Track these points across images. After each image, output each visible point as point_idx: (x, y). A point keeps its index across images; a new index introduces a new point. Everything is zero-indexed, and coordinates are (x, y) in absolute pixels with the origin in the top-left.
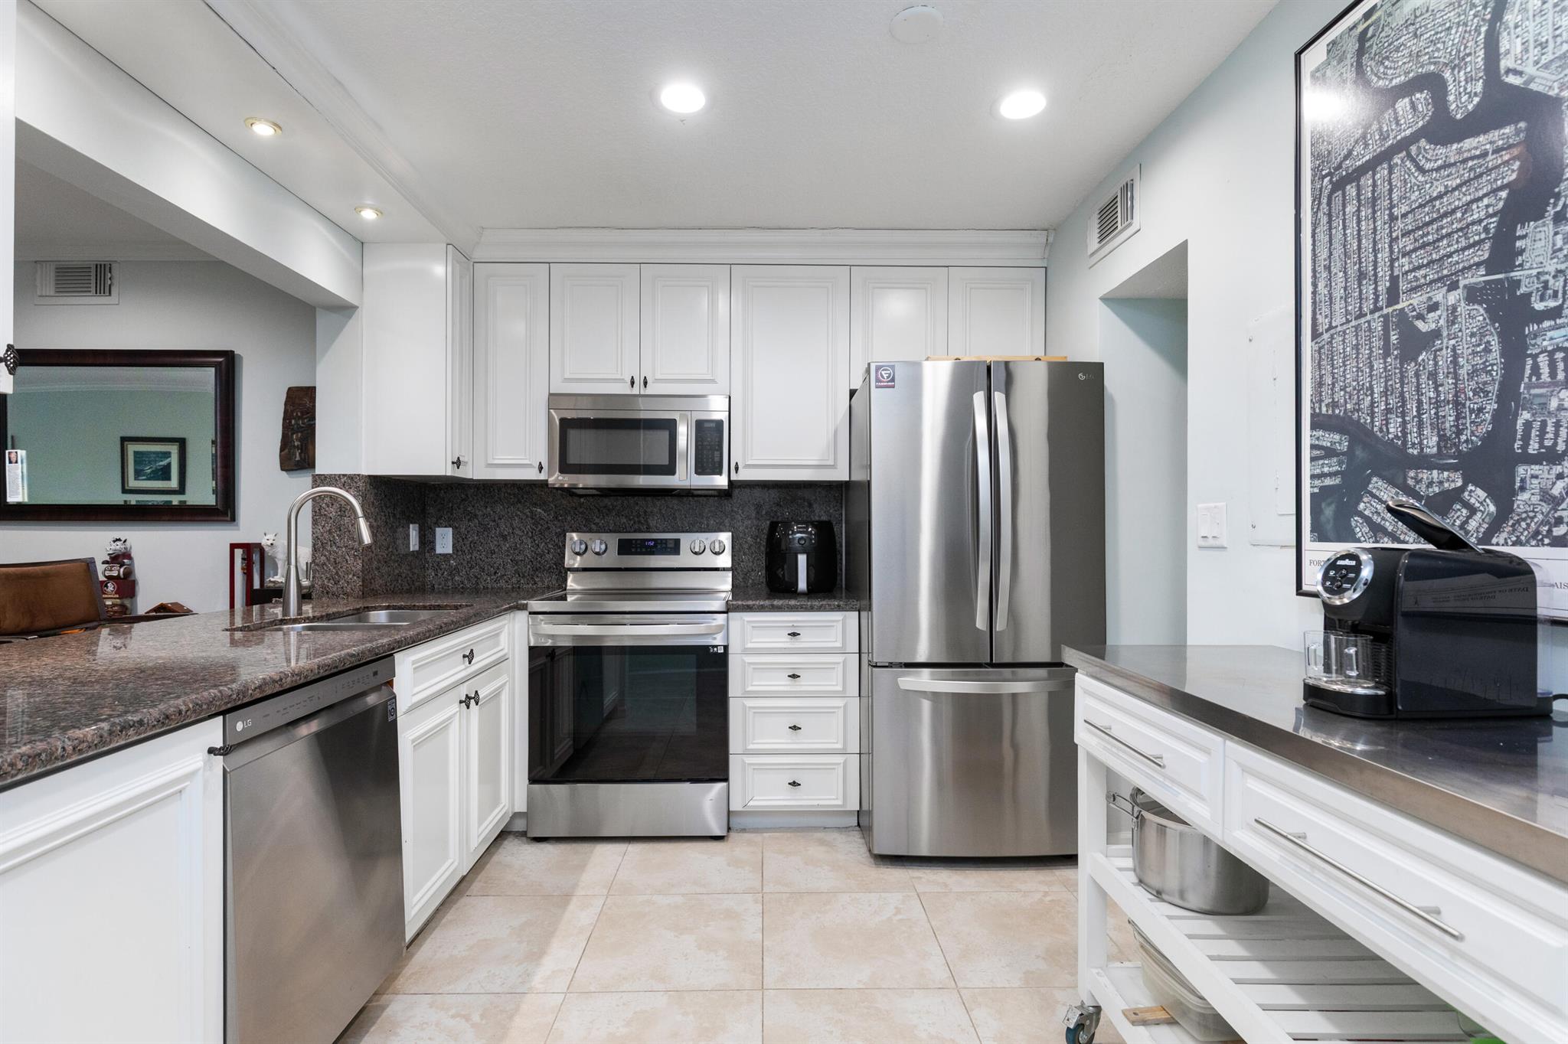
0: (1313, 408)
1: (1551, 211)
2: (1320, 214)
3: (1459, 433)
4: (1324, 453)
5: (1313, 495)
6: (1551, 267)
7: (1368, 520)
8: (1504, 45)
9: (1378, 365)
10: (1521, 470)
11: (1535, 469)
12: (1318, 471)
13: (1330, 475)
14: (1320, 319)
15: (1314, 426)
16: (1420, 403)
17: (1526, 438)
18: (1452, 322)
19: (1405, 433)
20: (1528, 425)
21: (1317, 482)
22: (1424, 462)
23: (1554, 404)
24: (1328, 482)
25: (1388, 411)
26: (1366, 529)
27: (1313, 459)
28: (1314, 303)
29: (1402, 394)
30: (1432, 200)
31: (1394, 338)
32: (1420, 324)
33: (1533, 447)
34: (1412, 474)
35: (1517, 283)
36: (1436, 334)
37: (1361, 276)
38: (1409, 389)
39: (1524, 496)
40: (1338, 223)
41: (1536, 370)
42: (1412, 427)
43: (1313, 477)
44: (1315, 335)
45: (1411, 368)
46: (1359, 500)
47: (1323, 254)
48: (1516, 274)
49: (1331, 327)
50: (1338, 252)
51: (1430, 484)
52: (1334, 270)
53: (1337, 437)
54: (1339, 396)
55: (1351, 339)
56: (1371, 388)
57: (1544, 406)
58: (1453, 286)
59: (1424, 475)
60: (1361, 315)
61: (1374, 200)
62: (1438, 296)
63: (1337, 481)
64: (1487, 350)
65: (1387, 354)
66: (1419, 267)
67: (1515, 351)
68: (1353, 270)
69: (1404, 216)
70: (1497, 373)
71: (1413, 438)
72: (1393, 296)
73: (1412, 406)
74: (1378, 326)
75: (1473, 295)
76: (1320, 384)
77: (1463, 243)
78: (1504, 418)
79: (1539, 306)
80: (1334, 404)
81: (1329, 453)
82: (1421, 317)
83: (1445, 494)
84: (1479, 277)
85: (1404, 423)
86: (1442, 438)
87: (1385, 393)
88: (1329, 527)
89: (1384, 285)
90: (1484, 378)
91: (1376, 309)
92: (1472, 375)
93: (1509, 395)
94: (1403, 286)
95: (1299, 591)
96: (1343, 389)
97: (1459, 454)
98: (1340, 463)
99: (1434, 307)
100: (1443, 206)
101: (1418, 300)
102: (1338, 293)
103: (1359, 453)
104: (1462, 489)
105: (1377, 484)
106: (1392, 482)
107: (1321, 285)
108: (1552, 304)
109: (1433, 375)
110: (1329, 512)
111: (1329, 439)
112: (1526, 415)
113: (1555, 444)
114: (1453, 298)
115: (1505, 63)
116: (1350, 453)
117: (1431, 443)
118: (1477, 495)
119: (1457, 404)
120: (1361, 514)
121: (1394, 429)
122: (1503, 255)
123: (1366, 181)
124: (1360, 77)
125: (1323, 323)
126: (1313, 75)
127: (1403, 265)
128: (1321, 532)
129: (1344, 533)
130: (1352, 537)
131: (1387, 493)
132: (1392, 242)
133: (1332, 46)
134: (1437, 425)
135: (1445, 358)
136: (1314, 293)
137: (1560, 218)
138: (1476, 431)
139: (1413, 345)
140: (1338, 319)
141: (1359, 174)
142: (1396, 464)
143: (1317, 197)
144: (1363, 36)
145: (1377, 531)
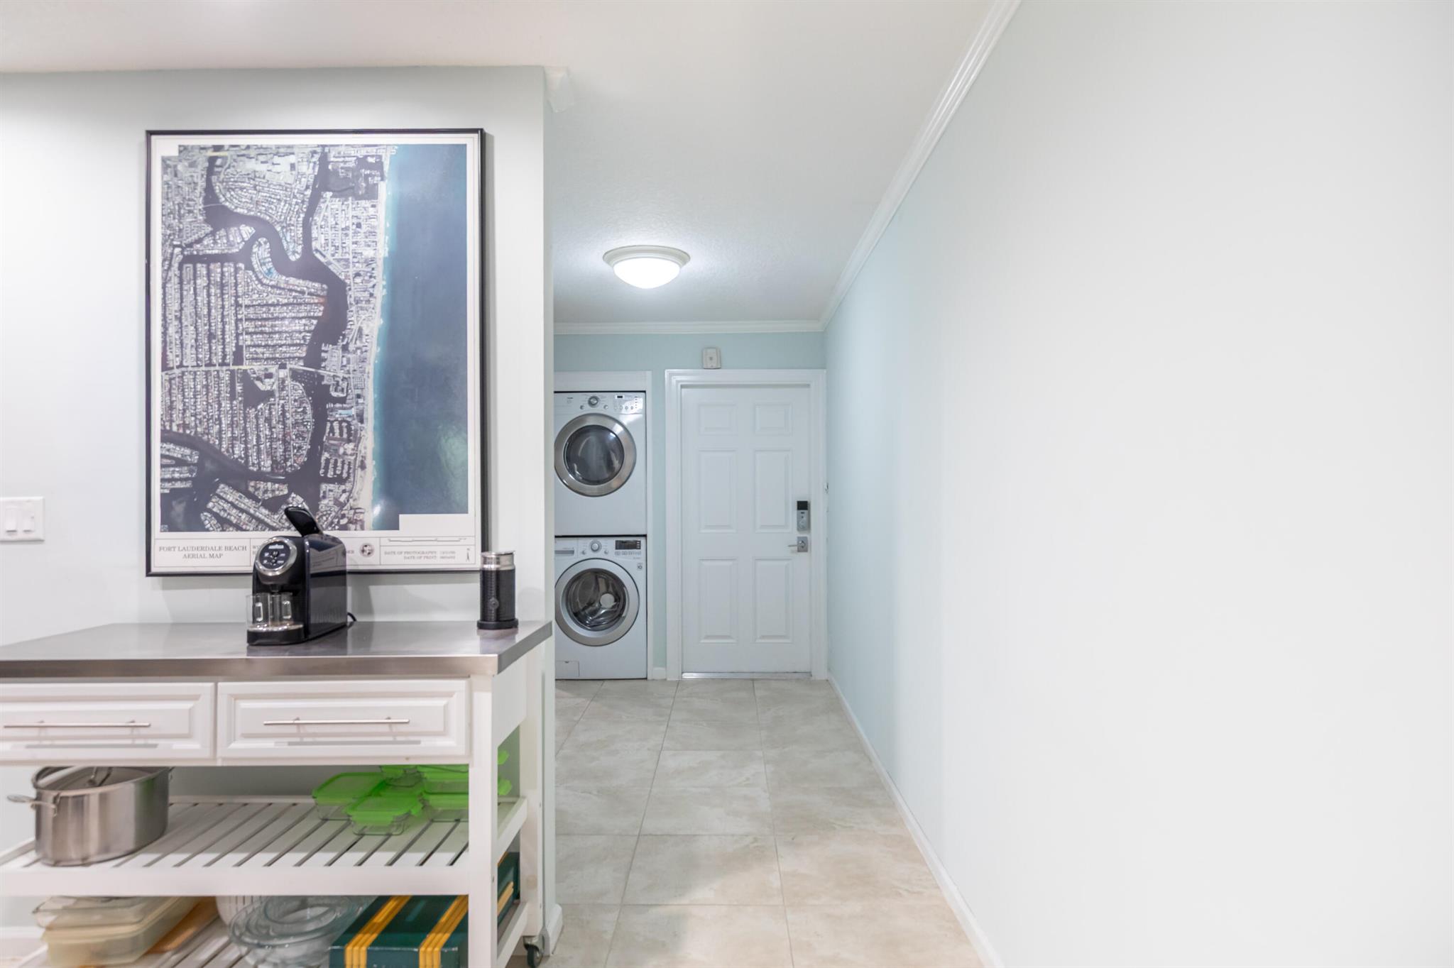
0: (163, 425)
1: (341, 343)
2: (170, 274)
3: (286, 460)
4: (171, 462)
5: (163, 495)
6: (341, 374)
7: (216, 515)
8: (315, 234)
9: (226, 405)
10: (324, 487)
11: (331, 486)
12: (168, 476)
13: (181, 480)
14: (170, 356)
15: (164, 440)
16: (258, 437)
17: (326, 468)
18: (282, 388)
19: (247, 456)
20: (327, 461)
21: (168, 485)
22: (260, 476)
23: (341, 451)
24: (178, 485)
25: (233, 438)
26: (214, 522)
27: (163, 466)
28: (164, 342)
29: (245, 428)
30: (267, 305)
31: (239, 388)
32: (259, 384)
33: (330, 475)
34: (252, 484)
35: (322, 378)
36: (270, 394)
37: (211, 336)
38: (251, 427)
39: (324, 502)
40: (188, 288)
41: (332, 430)
42: (253, 452)
43: (163, 480)
44: (165, 367)
45: (252, 412)
46: (209, 500)
47: (174, 307)
48: (321, 372)
49: (181, 366)
50: (188, 310)
51: (266, 491)
52: (185, 323)
53: (188, 451)
54: (190, 420)
55: (201, 379)
56: (219, 419)
57: (336, 451)
58: (283, 366)
59: (262, 485)
60: (210, 364)
61: (222, 286)
62: (273, 369)
63: (188, 485)
64: (304, 412)
65: (233, 397)
66: (259, 346)
67: (321, 417)
68: (203, 329)
69: (248, 307)
70: (310, 427)
71: (253, 459)
72: (238, 359)
73: (253, 439)
74: (226, 376)
75: (295, 375)
76: (171, 407)
77: (289, 342)
78: (314, 455)
79: (334, 394)
80: (185, 426)
81: (180, 462)
82: (258, 379)
83: (276, 498)
84: (300, 366)
85: (246, 449)
86: (274, 462)
87: (231, 425)
88: (180, 520)
89: (231, 349)
90: (302, 428)
91: (223, 364)
92: (296, 424)
93: (317, 442)
94: (246, 354)
95: (149, 573)
96: (195, 415)
97: (286, 474)
98: (191, 472)
99: (269, 376)
100: (276, 312)
101: (257, 368)
102: (189, 341)
103: (209, 466)
104: (288, 496)
105: (223, 489)
106: (236, 488)
107: (171, 330)
108: (341, 395)
109: (268, 420)
110: (179, 508)
111: (178, 452)
112: (326, 455)
113: (342, 473)
114: (282, 373)
115: (315, 245)
116: (200, 465)
117: (267, 465)
119: (285, 442)
120: (210, 511)
121: (238, 451)
122: (314, 358)
123: (216, 268)
124: (209, 189)
125: (174, 360)
126: (164, 160)
127: (246, 340)
128: (170, 525)
129: (195, 525)
130: (202, 528)
131: (232, 496)
132: (238, 321)
133: (183, 149)
134: (271, 453)
135: (277, 410)
136: (165, 334)
137: (345, 348)
138: (297, 460)
139: (253, 397)
140: (189, 361)
141: (209, 259)
142: (239, 476)
143: (168, 259)
144: (212, 160)
145: (224, 523)
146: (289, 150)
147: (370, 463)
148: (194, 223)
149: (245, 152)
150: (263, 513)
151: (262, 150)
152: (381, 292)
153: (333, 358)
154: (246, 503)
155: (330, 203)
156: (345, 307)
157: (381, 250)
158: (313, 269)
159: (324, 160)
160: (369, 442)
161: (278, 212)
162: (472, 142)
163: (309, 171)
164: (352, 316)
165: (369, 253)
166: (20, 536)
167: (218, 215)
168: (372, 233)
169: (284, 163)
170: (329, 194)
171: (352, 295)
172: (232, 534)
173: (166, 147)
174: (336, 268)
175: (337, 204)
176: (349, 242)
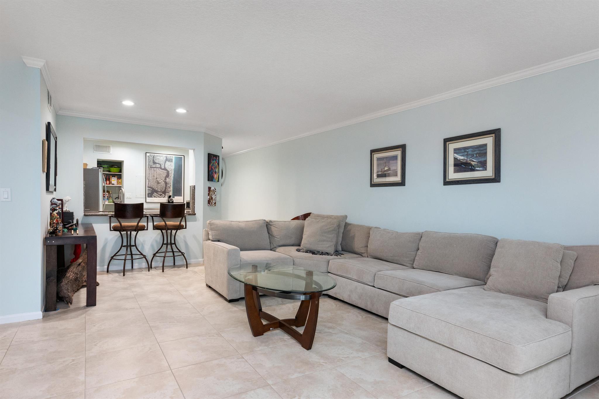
2: (149, 169)
4: (148, 190)
5: (148, 194)
6: (168, 181)
8: (166, 165)
9: (155, 184)
13: (150, 192)
15: (148, 187)
21: (148, 192)
22: (159, 192)
25: (156, 187)
35: (166, 181)
36: (160, 183)
37: (153, 176)
40: (151, 171)
42: (158, 189)
44: (148, 179)
45: (158, 185)
46: (153, 194)
47: (149, 172)
50: (151, 173)
54: (151, 185)
55: (152, 181)
60: (153, 179)
61: (155, 171)
67: (166, 186)
68: (153, 175)
69: (158, 173)
70: (165, 186)
71: (158, 190)
73: (158, 188)
74: (155, 181)
75: (163, 181)
76: (149, 184)
77: (163, 177)
79: (168, 183)
81: (150, 190)
83: (161, 194)
84: (164, 180)
86: (161, 190)
89: (156, 178)
92: (163, 186)
93: (166, 188)
95: (146, 202)
97: (162, 192)
99: (160, 181)
100: (161, 174)
102: (151, 176)
103: (153, 190)
105: (155, 193)
110: (149, 195)
111: (149, 189)
112: (167, 190)
114: (162, 181)
115: (165, 167)
116: (152, 190)
117: (160, 191)
118: (163, 194)
119: (162, 188)
121: (157, 189)
122: (165, 179)
123: (154, 168)
124: (153, 160)
125: (149, 179)
126: (148, 156)
127: (158, 177)
128: (148, 197)
129: (151, 197)
130: (152, 197)
131: (156, 194)
132: (157, 175)
133: (150, 155)
134: (160, 189)
135: (161, 185)
136: (148, 175)
137: (169, 178)
138: (163, 190)
139: (158, 183)
140: (151, 179)
141: (153, 167)
142: (157, 192)
143: (148, 167)
144: (154, 156)
145: (155, 197)
146: (163, 156)
147: (172, 191)
148: (152, 163)
149: (157, 156)
150: (159, 196)
151: (160, 156)
152: (173, 173)
153: (168, 179)
154: (157, 195)
155: (167, 162)
156: (169, 174)
157: (173, 168)
158: (165, 169)
159: (167, 157)
160: (171, 189)
161: (161, 163)
162: (183, 157)
163: (165, 158)
164: (170, 175)
165: (172, 168)
166: (129, 197)
167: (154, 163)
168: (172, 166)
169: (162, 157)
170: (167, 161)
171: (170, 172)
172: (156, 198)
173: (148, 154)
174: (168, 169)
175: (168, 162)
176: (169, 167)
